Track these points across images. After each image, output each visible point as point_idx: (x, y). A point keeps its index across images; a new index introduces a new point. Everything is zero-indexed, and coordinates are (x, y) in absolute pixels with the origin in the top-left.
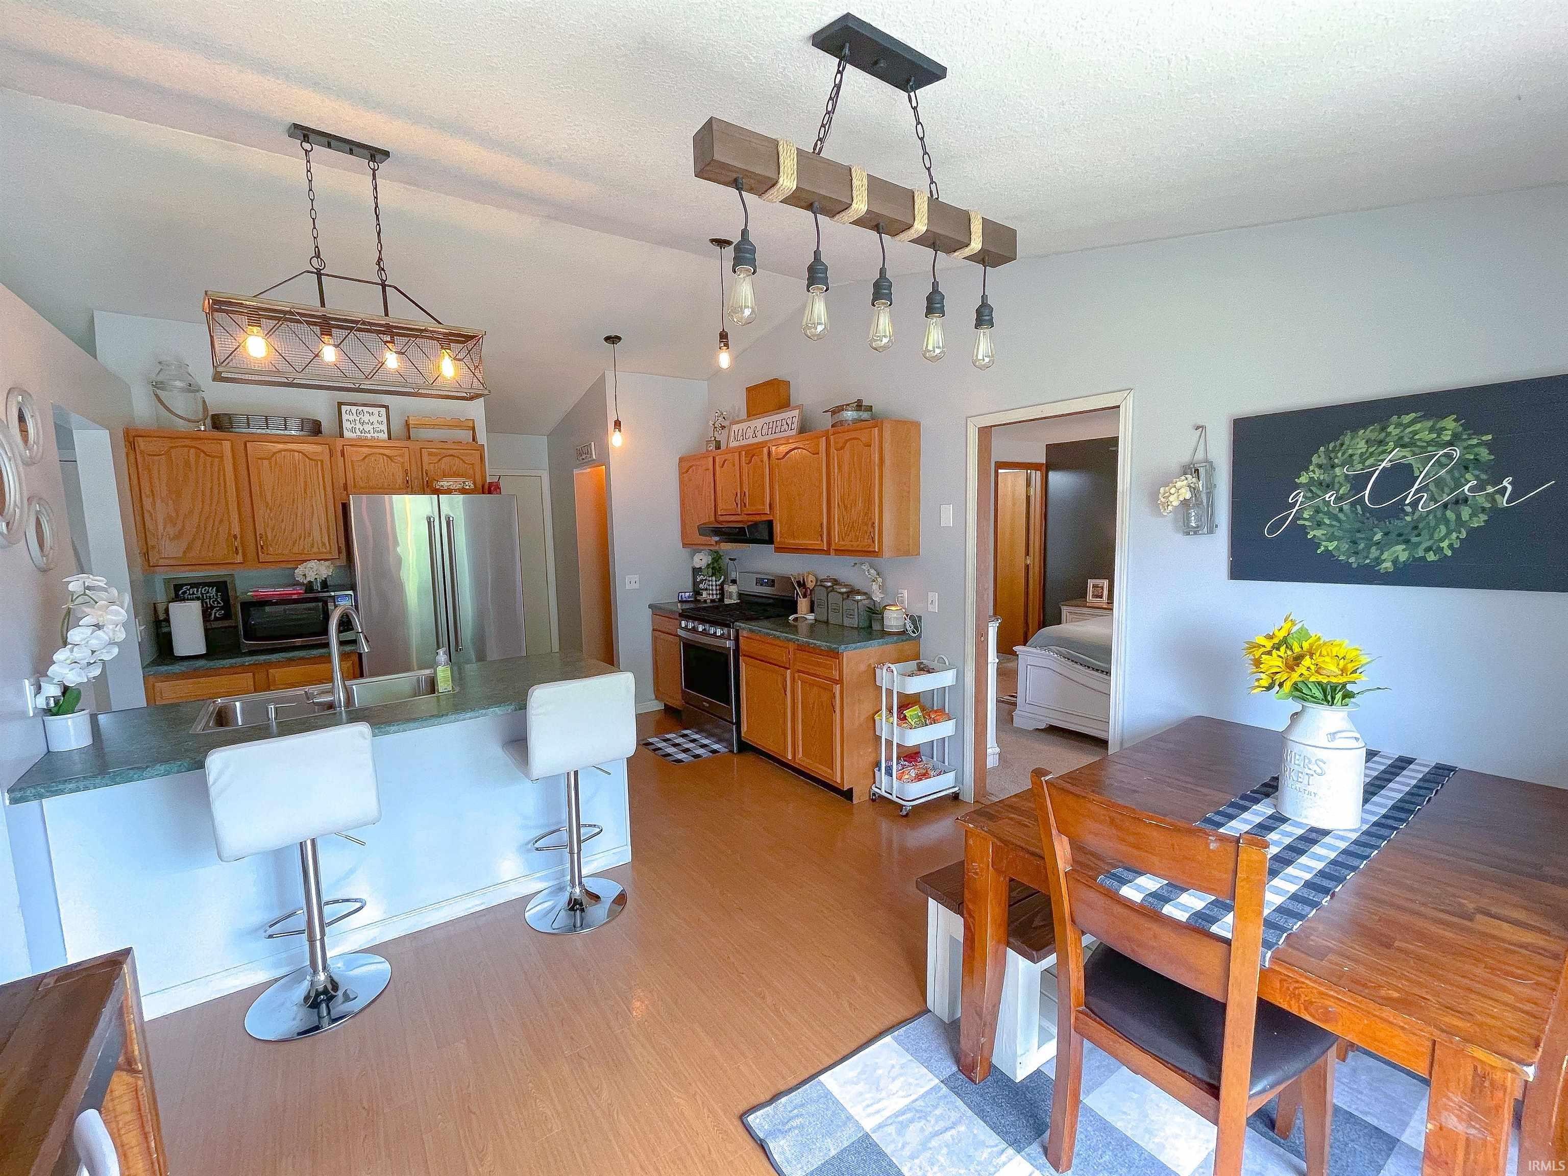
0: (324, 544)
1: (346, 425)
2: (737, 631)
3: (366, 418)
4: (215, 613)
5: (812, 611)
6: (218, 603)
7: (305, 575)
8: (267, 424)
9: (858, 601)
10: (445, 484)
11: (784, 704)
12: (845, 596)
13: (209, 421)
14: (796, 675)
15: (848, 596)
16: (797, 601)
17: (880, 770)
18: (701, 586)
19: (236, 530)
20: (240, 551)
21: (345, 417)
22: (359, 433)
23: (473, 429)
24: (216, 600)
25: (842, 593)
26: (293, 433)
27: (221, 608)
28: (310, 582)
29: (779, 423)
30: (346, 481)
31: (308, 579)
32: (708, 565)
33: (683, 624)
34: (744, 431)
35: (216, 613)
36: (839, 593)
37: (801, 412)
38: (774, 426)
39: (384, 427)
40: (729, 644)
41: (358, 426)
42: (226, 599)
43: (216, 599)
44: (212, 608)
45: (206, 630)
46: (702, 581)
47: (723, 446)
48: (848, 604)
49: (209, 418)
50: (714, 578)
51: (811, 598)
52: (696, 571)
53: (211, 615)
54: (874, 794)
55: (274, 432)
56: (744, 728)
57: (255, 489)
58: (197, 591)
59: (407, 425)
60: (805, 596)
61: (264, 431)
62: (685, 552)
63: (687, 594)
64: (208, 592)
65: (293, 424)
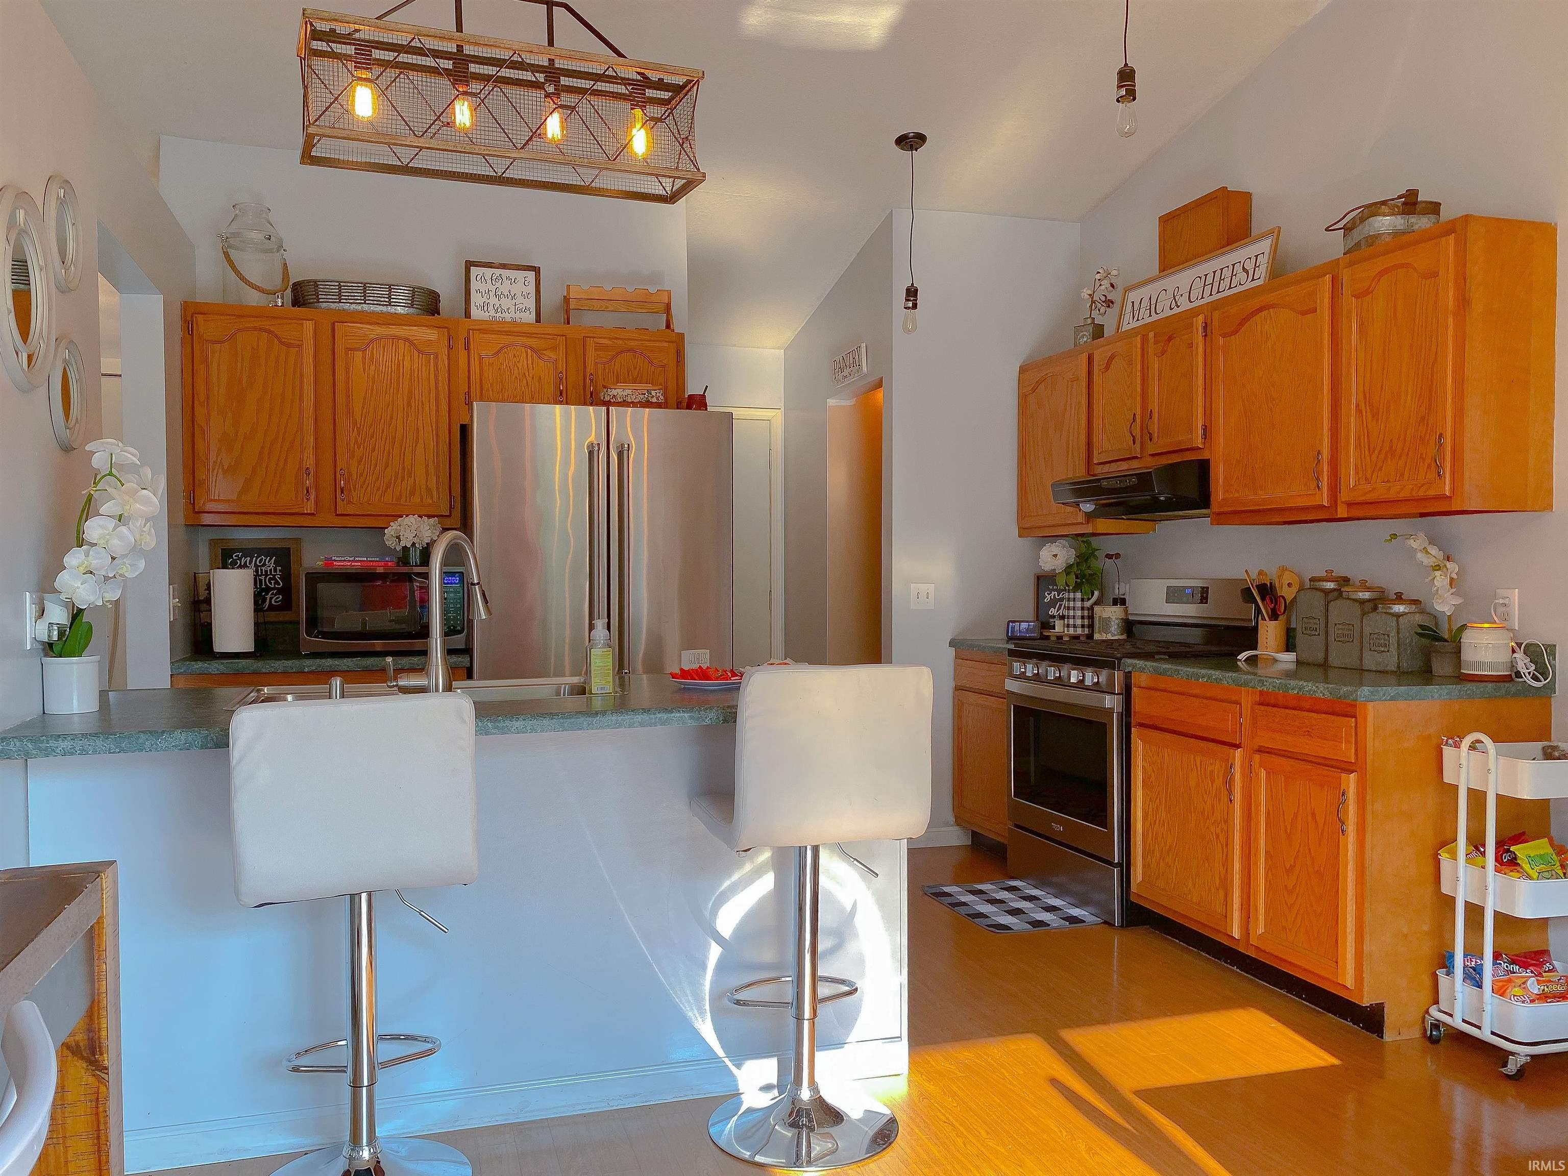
0: (429, 490)
1: (475, 298)
2: (1128, 676)
3: (505, 288)
4: (271, 599)
5: (1289, 647)
6: (277, 583)
7: (398, 537)
8: (365, 296)
9: (1398, 616)
10: (619, 392)
11: (1227, 819)
12: (1369, 606)
13: (289, 293)
14: (1257, 757)
15: (1375, 608)
16: (1255, 629)
17: (1450, 972)
18: (1052, 611)
19: (310, 462)
20: (312, 497)
21: (474, 285)
22: (492, 313)
23: (668, 308)
24: (274, 578)
25: (1362, 602)
26: (399, 310)
27: (279, 591)
28: (405, 549)
29: (1227, 273)
30: (469, 388)
31: (403, 544)
32: (1069, 567)
33: (1017, 667)
34: (1153, 302)
35: (274, 599)
36: (1355, 600)
37: (1275, 248)
38: (1217, 278)
39: (531, 303)
40: (1111, 702)
41: (493, 300)
42: (287, 576)
43: (274, 576)
44: (268, 589)
45: (257, 624)
46: (1053, 603)
47: (1108, 332)
48: (1374, 623)
49: (289, 290)
50: (1079, 595)
51: (1288, 621)
52: (1043, 581)
53: (264, 600)
54: (1436, 1026)
55: (373, 308)
56: (1138, 874)
57: (341, 399)
58: (251, 562)
59: (566, 300)
60: (1274, 616)
61: (359, 307)
62: (1025, 544)
63: (1024, 625)
64: (264, 565)
65: (401, 295)
